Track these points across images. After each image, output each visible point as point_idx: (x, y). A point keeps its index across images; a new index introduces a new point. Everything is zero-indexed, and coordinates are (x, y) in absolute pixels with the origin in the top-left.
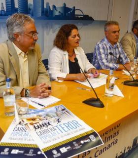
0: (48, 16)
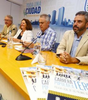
0: (64, 25)
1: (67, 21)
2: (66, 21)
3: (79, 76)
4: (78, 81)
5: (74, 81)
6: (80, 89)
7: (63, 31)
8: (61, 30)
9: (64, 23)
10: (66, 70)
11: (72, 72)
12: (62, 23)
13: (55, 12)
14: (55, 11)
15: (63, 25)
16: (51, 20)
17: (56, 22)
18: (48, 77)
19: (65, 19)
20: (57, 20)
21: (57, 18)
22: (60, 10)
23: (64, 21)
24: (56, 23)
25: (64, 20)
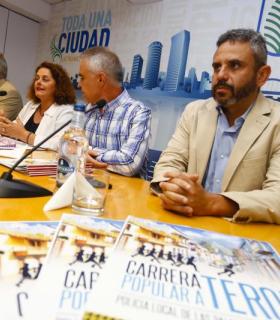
1: (199, 79)
2: (195, 78)
3: (230, 261)
4: (225, 276)
5: (209, 280)
6: (232, 309)
9: (189, 84)
10: (180, 236)
11: (203, 244)
12: (181, 84)
13: (157, 48)
14: (158, 43)
15: (186, 90)
16: (143, 76)
17: (160, 80)
18: (97, 260)
19: (193, 71)
20: (164, 74)
21: (163, 68)
22: (174, 39)
23: (189, 79)
24: (161, 84)
25: (186, 75)
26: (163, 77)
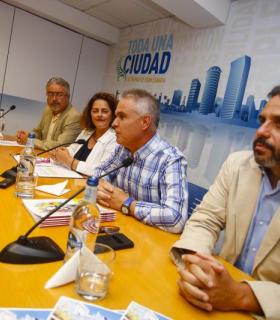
1: (257, 108)
7: (239, 140)
8: (231, 138)
9: (246, 112)
12: (237, 112)
13: (216, 73)
14: (217, 68)
15: (242, 119)
16: (200, 100)
17: (216, 106)
19: (251, 98)
20: (219, 99)
21: (221, 93)
22: (233, 65)
23: (247, 107)
24: (217, 110)
25: (244, 103)
26: (219, 103)
